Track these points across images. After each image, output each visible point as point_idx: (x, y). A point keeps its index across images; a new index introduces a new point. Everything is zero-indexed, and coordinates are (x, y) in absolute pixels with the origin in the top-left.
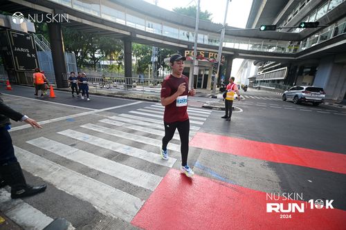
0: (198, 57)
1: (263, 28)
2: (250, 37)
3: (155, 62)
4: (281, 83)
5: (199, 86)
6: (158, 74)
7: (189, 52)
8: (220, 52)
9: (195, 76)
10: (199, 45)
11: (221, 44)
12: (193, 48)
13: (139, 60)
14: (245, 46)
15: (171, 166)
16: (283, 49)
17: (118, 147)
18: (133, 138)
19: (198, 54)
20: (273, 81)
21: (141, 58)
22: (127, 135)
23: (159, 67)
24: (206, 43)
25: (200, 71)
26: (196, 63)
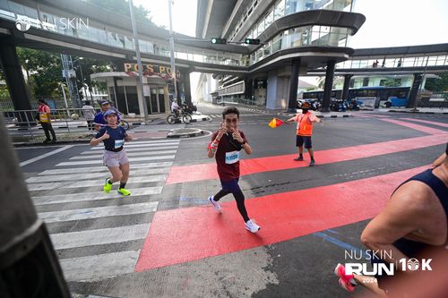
0: (146, 72)
1: (214, 41)
2: (203, 48)
3: (72, 79)
4: (242, 98)
5: (155, 110)
6: (82, 97)
7: (130, 65)
8: (173, 65)
9: (147, 98)
10: (143, 55)
11: (173, 54)
12: (135, 58)
13: (35, 76)
14: (200, 58)
15: (155, 210)
16: (237, 61)
17: (71, 215)
18: (87, 197)
19: (145, 68)
20: (235, 96)
21: (40, 71)
22: (75, 197)
23: (80, 86)
24: (151, 51)
25: (151, 89)
26: (144, 80)
